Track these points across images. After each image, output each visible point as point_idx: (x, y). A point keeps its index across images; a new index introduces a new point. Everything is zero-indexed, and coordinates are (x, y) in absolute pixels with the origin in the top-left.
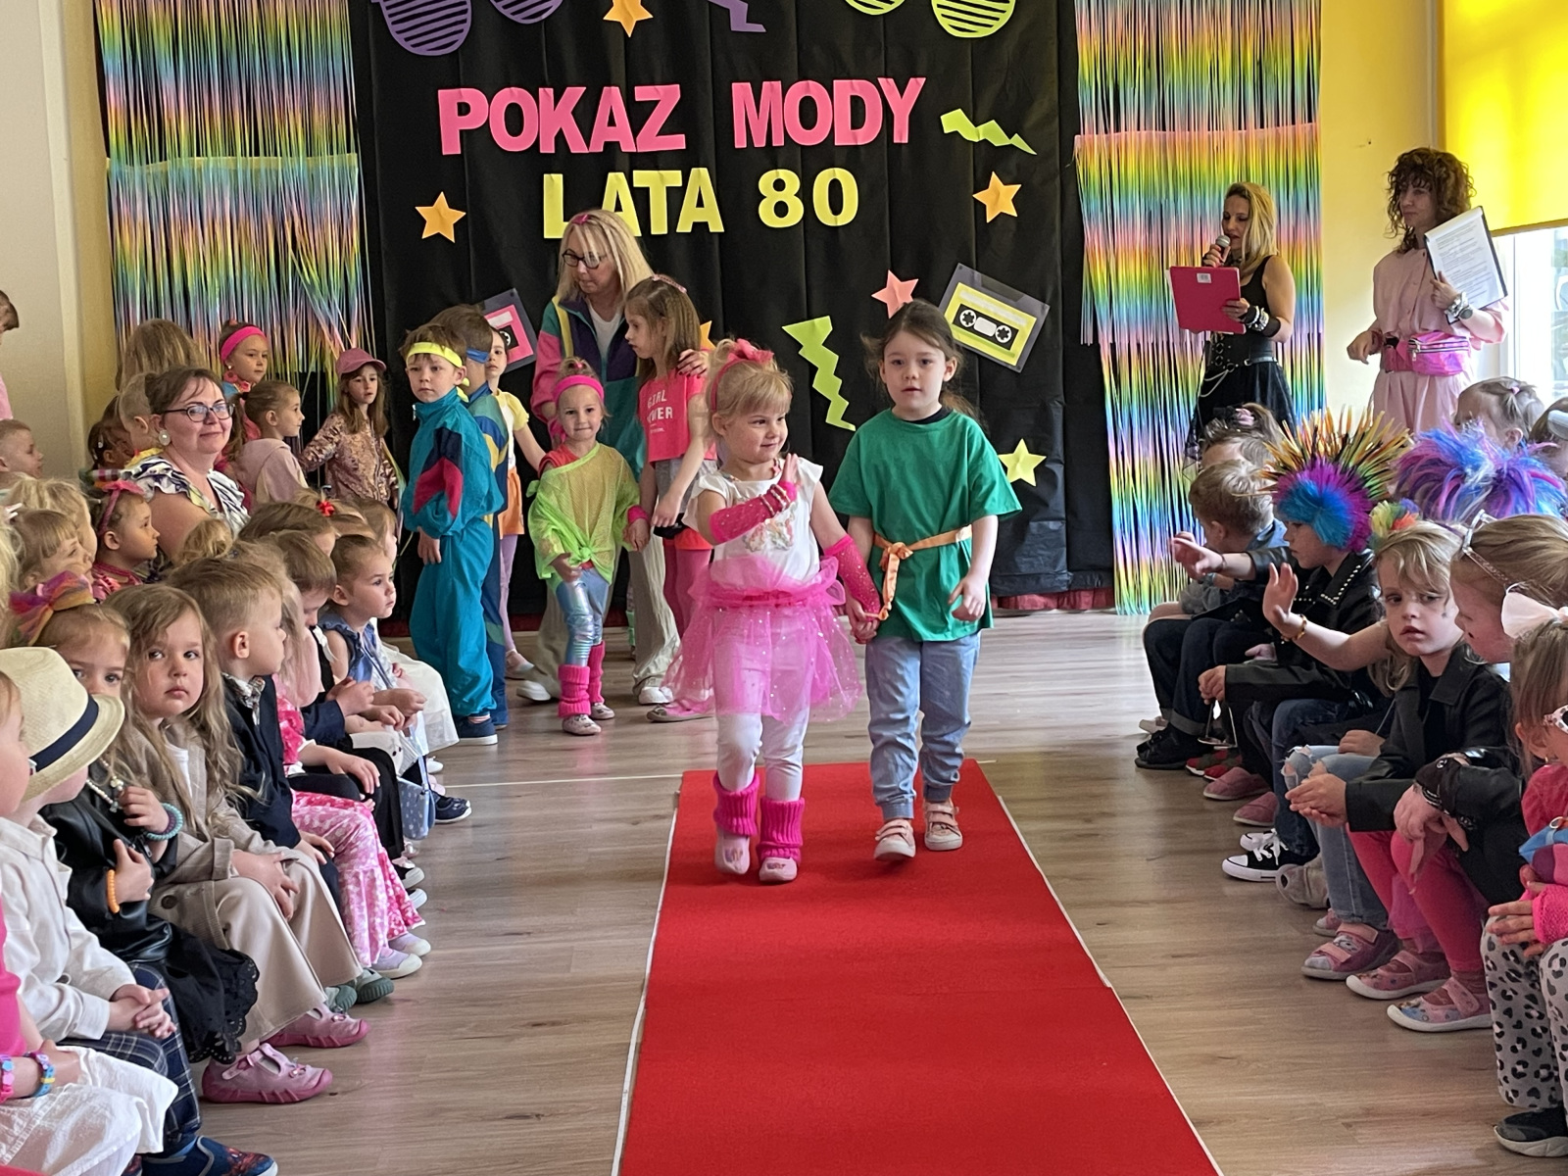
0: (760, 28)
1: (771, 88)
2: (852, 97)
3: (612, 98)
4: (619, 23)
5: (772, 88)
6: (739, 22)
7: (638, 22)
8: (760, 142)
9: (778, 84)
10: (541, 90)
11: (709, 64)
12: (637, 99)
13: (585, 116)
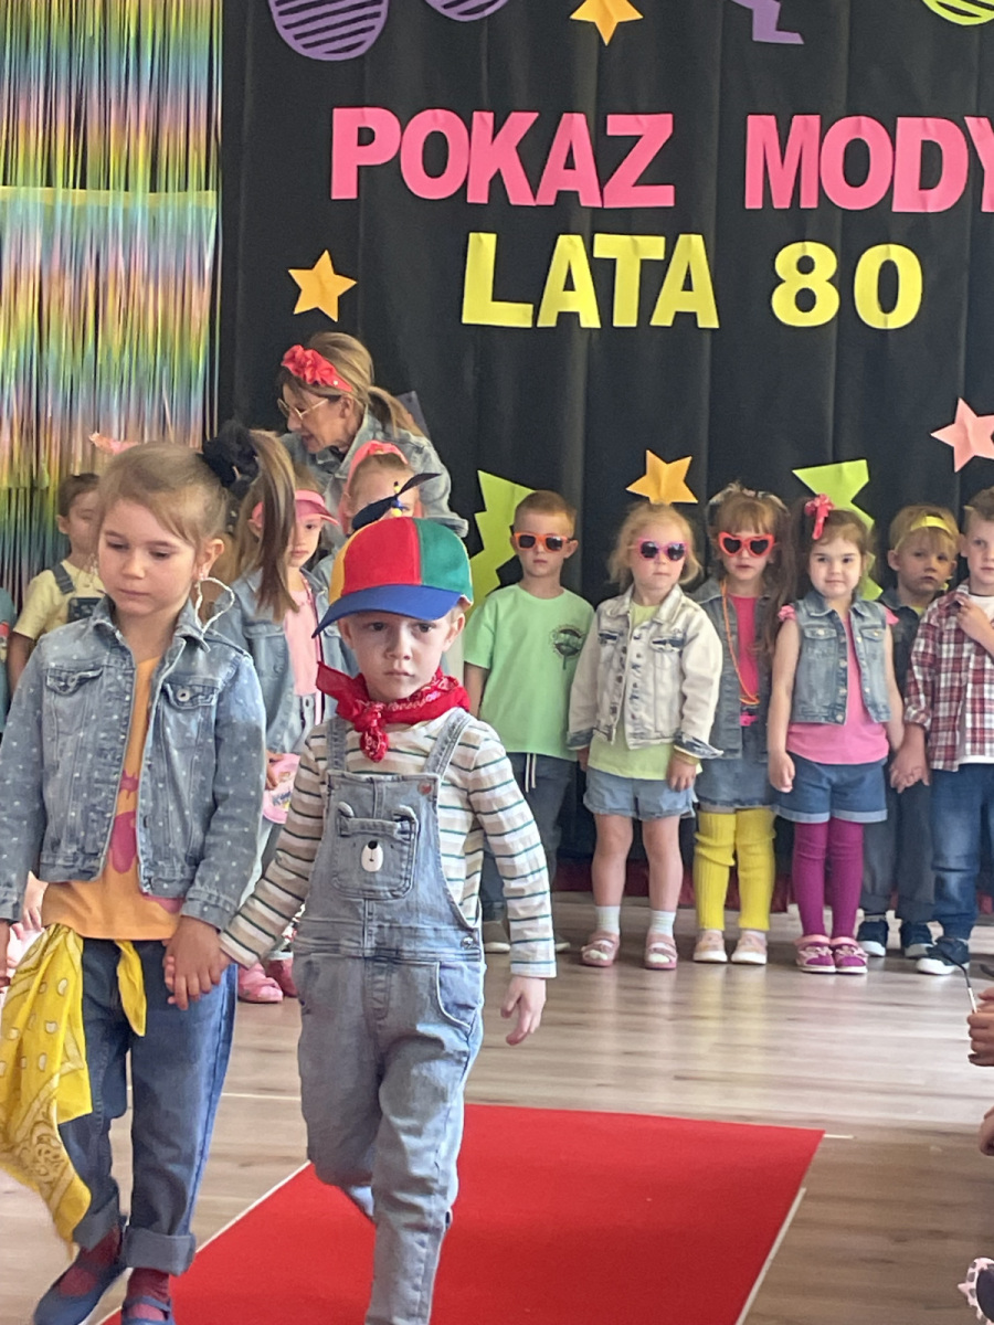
0: (796, 39)
1: (804, 126)
2: (924, 142)
3: (575, 129)
4: (594, 24)
5: (806, 123)
6: (766, 30)
7: (620, 24)
8: (782, 201)
9: (815, 120)
10: (476, 114)
11: (716, 86)
12: (609, 133)
13: (534, 152)
